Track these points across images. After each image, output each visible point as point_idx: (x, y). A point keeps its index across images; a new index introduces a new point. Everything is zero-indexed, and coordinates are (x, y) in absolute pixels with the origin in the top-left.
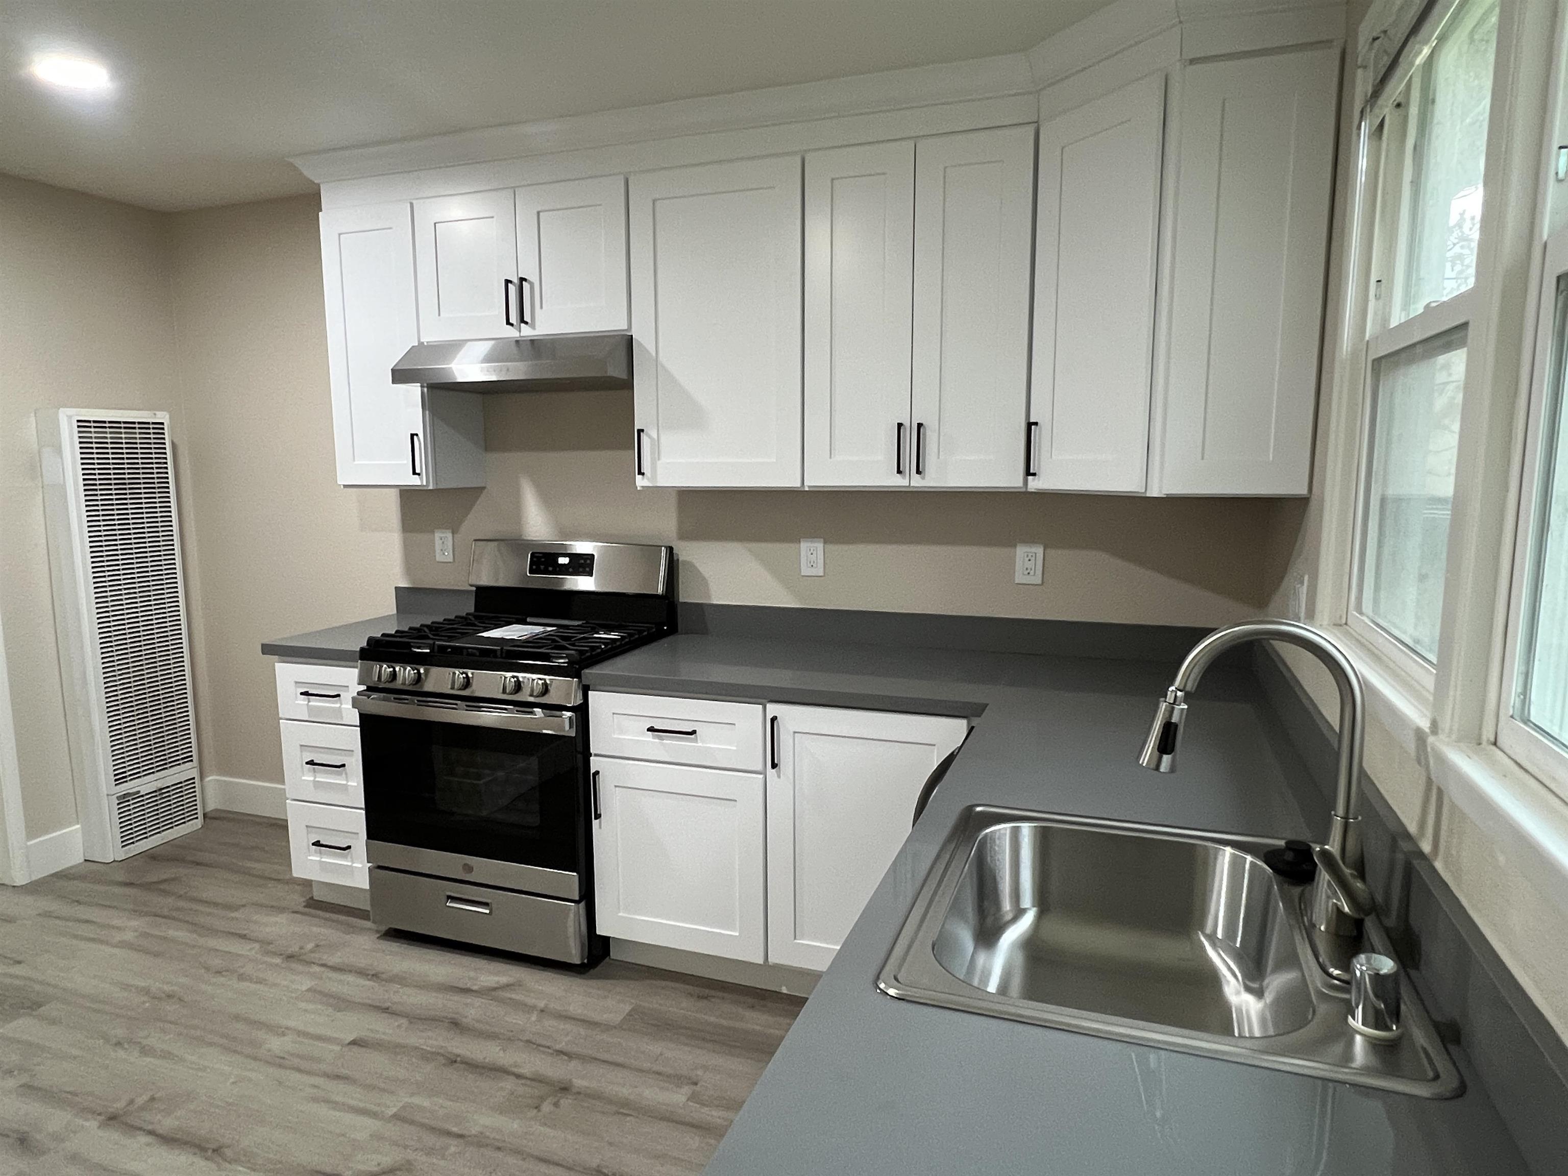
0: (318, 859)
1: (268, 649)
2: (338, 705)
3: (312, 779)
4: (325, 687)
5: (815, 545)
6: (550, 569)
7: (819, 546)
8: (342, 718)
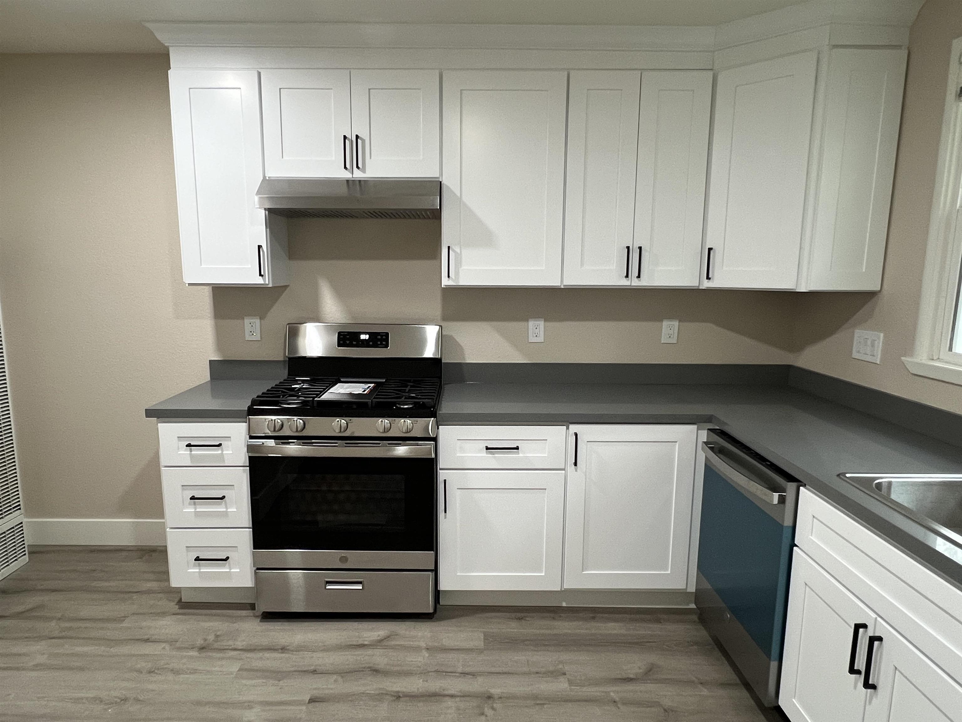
0: (198, 570)
1: (150, 413)
2: (220, 452)
3: (193, 510)
4: (207, 439)
5: (537, 323)
6: (354, 343)
7: (541, 324)
8: (224, 461)
